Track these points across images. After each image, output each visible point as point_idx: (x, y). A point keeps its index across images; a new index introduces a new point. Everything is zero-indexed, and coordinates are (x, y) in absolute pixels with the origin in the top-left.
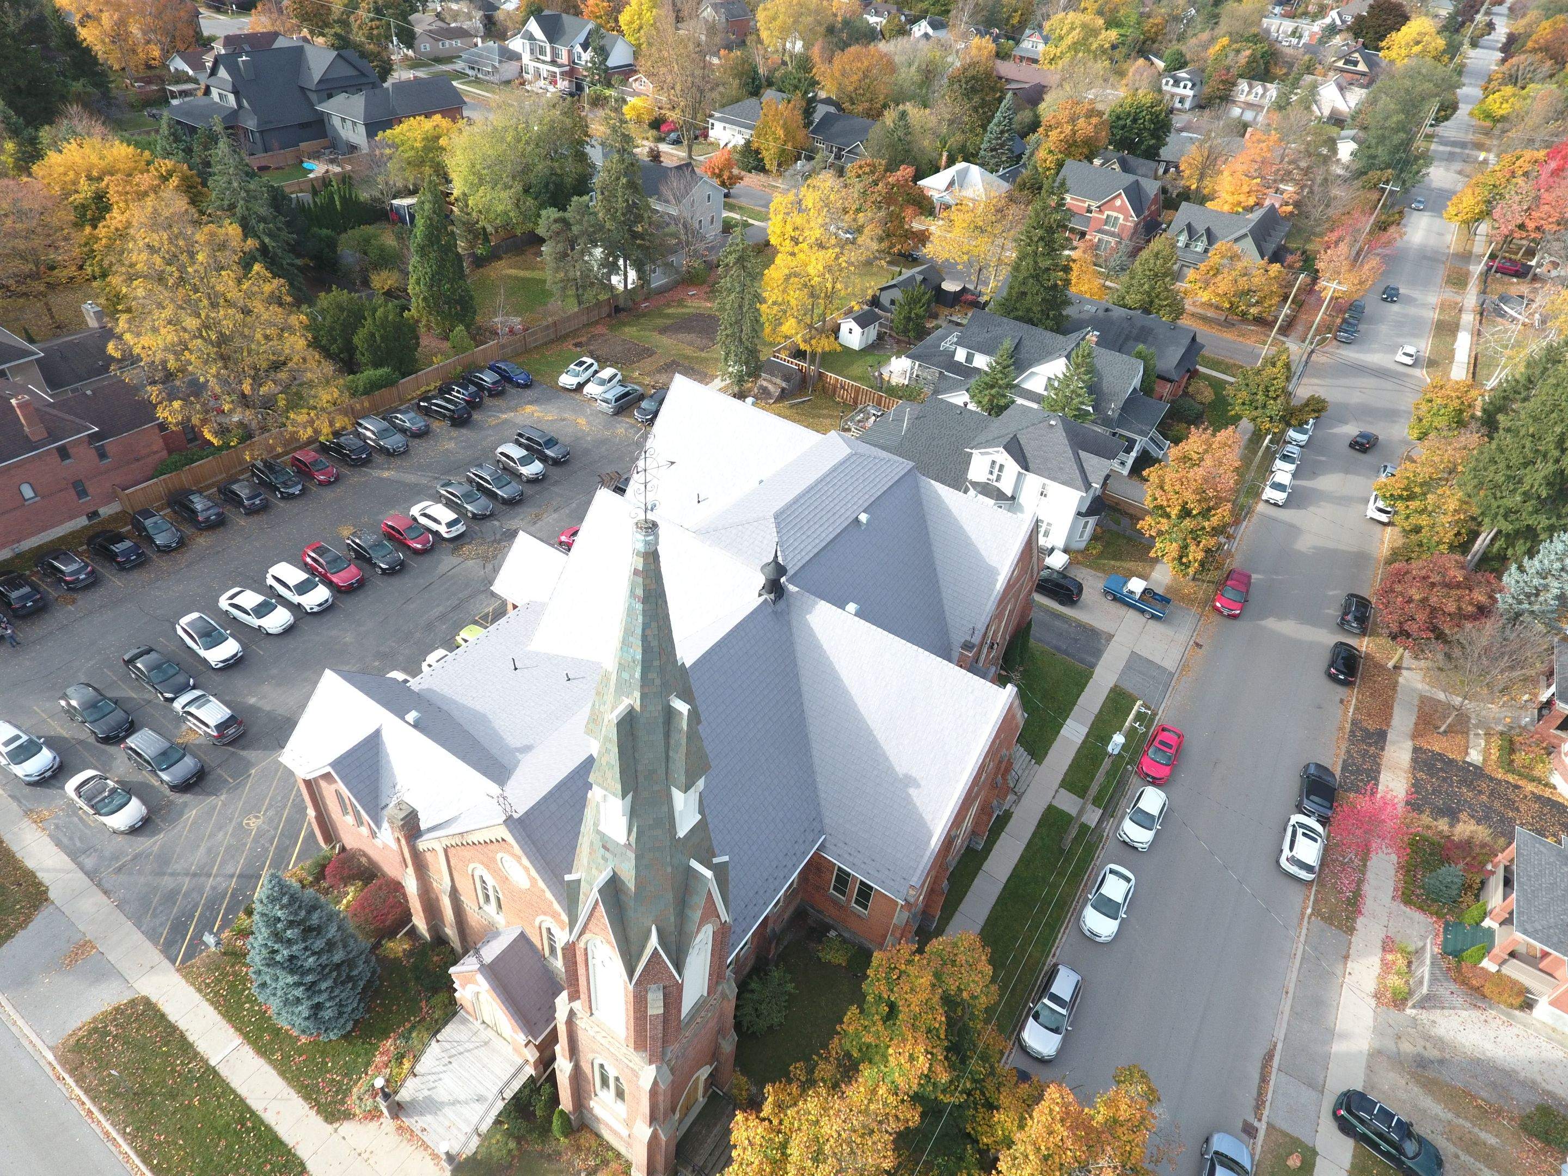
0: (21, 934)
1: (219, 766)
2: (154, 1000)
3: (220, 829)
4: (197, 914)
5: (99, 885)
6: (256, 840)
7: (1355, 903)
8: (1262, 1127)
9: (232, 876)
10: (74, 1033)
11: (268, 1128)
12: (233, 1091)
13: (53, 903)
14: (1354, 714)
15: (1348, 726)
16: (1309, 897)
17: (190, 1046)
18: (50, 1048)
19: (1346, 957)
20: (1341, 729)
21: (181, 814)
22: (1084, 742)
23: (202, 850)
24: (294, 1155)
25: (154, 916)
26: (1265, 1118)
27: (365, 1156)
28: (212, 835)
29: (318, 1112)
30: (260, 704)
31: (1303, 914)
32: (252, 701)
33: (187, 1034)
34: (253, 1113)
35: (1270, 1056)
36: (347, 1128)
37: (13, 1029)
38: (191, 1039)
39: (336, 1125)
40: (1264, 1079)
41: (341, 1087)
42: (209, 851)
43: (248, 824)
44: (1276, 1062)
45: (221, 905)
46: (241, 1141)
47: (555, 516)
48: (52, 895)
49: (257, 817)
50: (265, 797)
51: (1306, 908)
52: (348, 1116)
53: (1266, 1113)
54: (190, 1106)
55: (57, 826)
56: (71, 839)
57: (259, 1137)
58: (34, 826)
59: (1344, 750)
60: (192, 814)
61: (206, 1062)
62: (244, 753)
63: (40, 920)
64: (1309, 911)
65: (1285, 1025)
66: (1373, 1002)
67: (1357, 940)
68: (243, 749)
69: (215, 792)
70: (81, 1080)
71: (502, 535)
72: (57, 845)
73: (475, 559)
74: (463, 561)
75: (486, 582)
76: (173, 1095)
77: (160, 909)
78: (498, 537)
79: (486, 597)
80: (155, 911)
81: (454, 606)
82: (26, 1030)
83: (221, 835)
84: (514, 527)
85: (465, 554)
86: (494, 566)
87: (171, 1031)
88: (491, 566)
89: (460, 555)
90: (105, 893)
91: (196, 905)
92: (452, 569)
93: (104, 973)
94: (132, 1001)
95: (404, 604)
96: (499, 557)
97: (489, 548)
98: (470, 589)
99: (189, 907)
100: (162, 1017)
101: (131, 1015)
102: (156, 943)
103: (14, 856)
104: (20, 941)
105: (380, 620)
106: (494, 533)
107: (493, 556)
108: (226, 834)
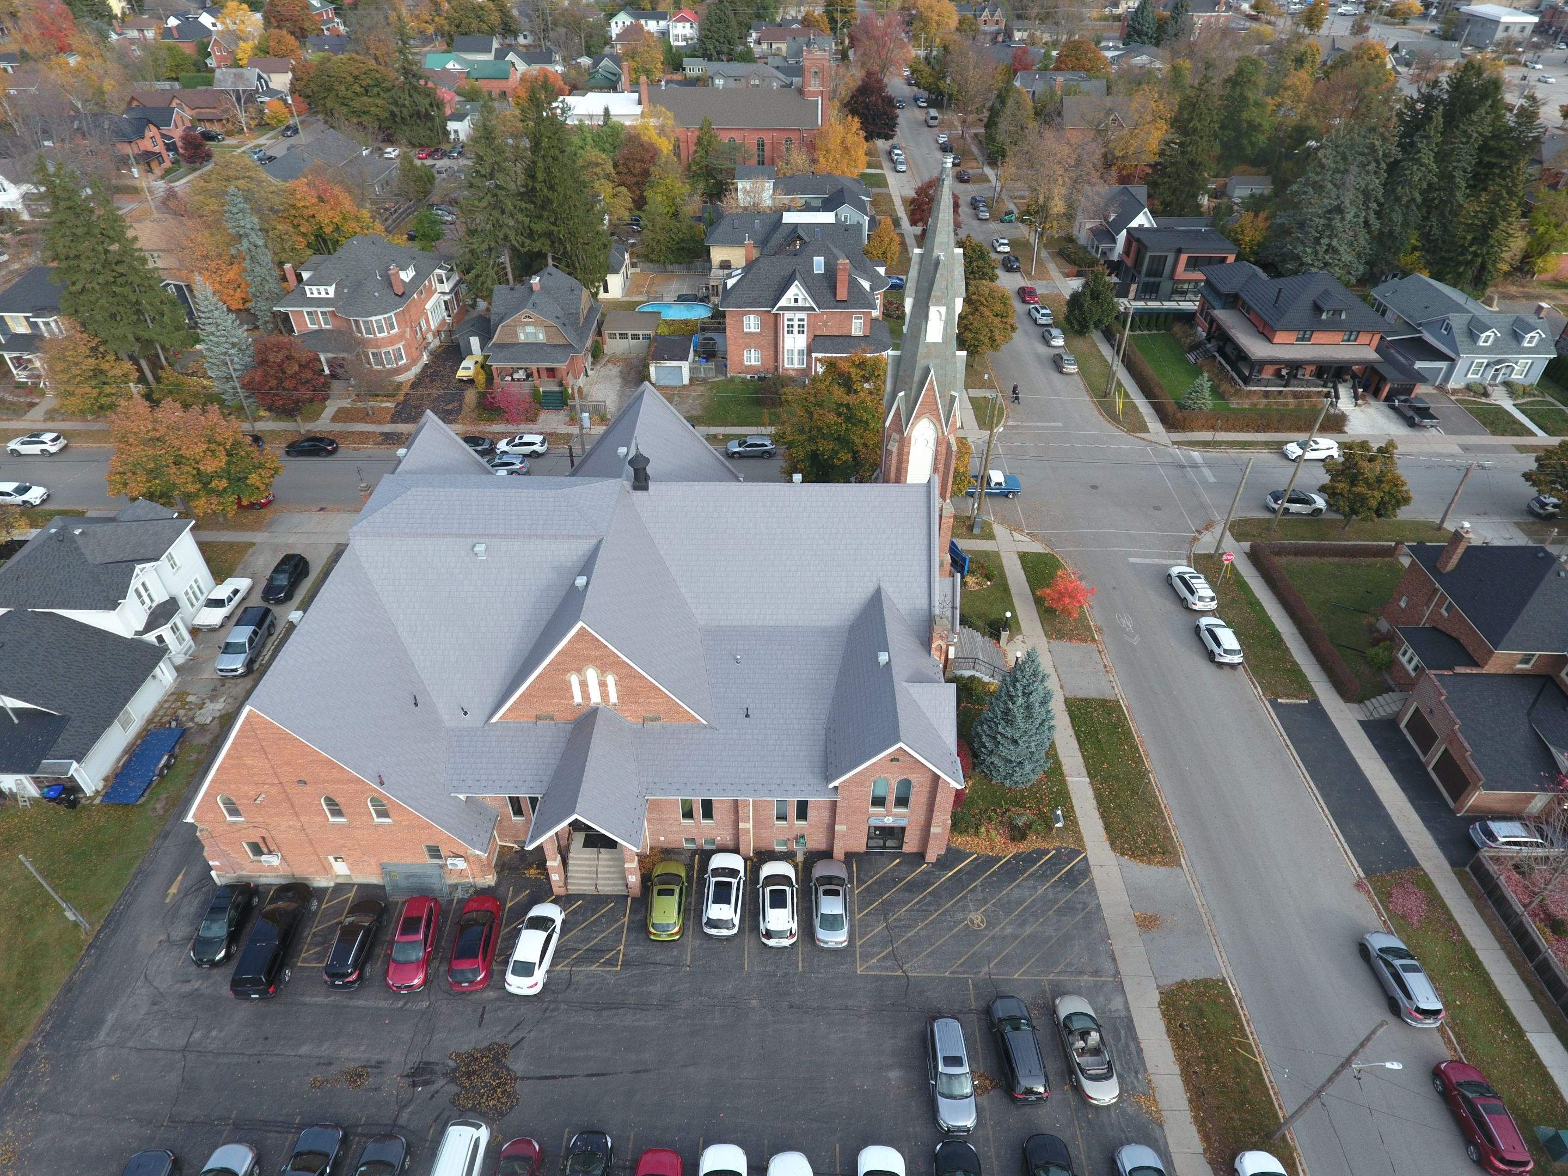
0: (1188, 978)
1: (970, 1011)
3: (1004, 937)
4: (1056, 878)
5: (1117, 972)
6: (985, 901)
10: (1166, 863)
11: (1074, 728)
12: (1083, 756)
13: (1158, 987)
18: (1181, 866)
21: (1027, 982)
23: (1028, 930)
25: (1086, 904)
28: (1014, 937)
33: (1095, 805)
34: (1078, 740)
37: (1204, 902)
38: (1094, 802)
42: (1023, 924)
43: (982, 922)
45: (1037, 871)
46: (1090, 731)
47: (345, 1053)
48: (1156, 997)
49: (972, 922)
50: (953, 936)
54: (1110, 766)
55: (1136, 1073)
56: (1127, 1046)
57: (1080, 727)
60: (1019, 976)
61: (1091, 783)
63: (1171, 979)
64: (567, 447)
70: (1166, 829)
71: (433, 1082)
72: (1142, 1050)
73: (508, 1069)
74: (522, 1079)
75: (547, 1015)
76: (1117, 779)
77: (1079, 906)
78: (441, 1082)
79: (576, 990)
80: (1083, 910)
81: (614, 1012)
82: (1196, 895)
83: (1009, 930)
84: (405, 1082)
85: (502, 1093)
86: (512, 1031)
87: (1104, 814)
88: (513, 1035)
89: (509, 1097)
90: (1114, 960)
91: (1053, 886)
92: (547, 1078)
93: (1134, 891)
94: (1122, 854)
95: (646, 1071)
96: (486, 1044)
97: (474, 1072)
98: (572, 1020)
99: (1059, 889)
100: (1108, 828)
101: (1125, 842)
102: (1092, 880)
103: (1182, 1070)
104: (1191, 971)
105: (691, 1069)
106: (433, 1096)
107: (490, 1051)
108: (1003, 928)
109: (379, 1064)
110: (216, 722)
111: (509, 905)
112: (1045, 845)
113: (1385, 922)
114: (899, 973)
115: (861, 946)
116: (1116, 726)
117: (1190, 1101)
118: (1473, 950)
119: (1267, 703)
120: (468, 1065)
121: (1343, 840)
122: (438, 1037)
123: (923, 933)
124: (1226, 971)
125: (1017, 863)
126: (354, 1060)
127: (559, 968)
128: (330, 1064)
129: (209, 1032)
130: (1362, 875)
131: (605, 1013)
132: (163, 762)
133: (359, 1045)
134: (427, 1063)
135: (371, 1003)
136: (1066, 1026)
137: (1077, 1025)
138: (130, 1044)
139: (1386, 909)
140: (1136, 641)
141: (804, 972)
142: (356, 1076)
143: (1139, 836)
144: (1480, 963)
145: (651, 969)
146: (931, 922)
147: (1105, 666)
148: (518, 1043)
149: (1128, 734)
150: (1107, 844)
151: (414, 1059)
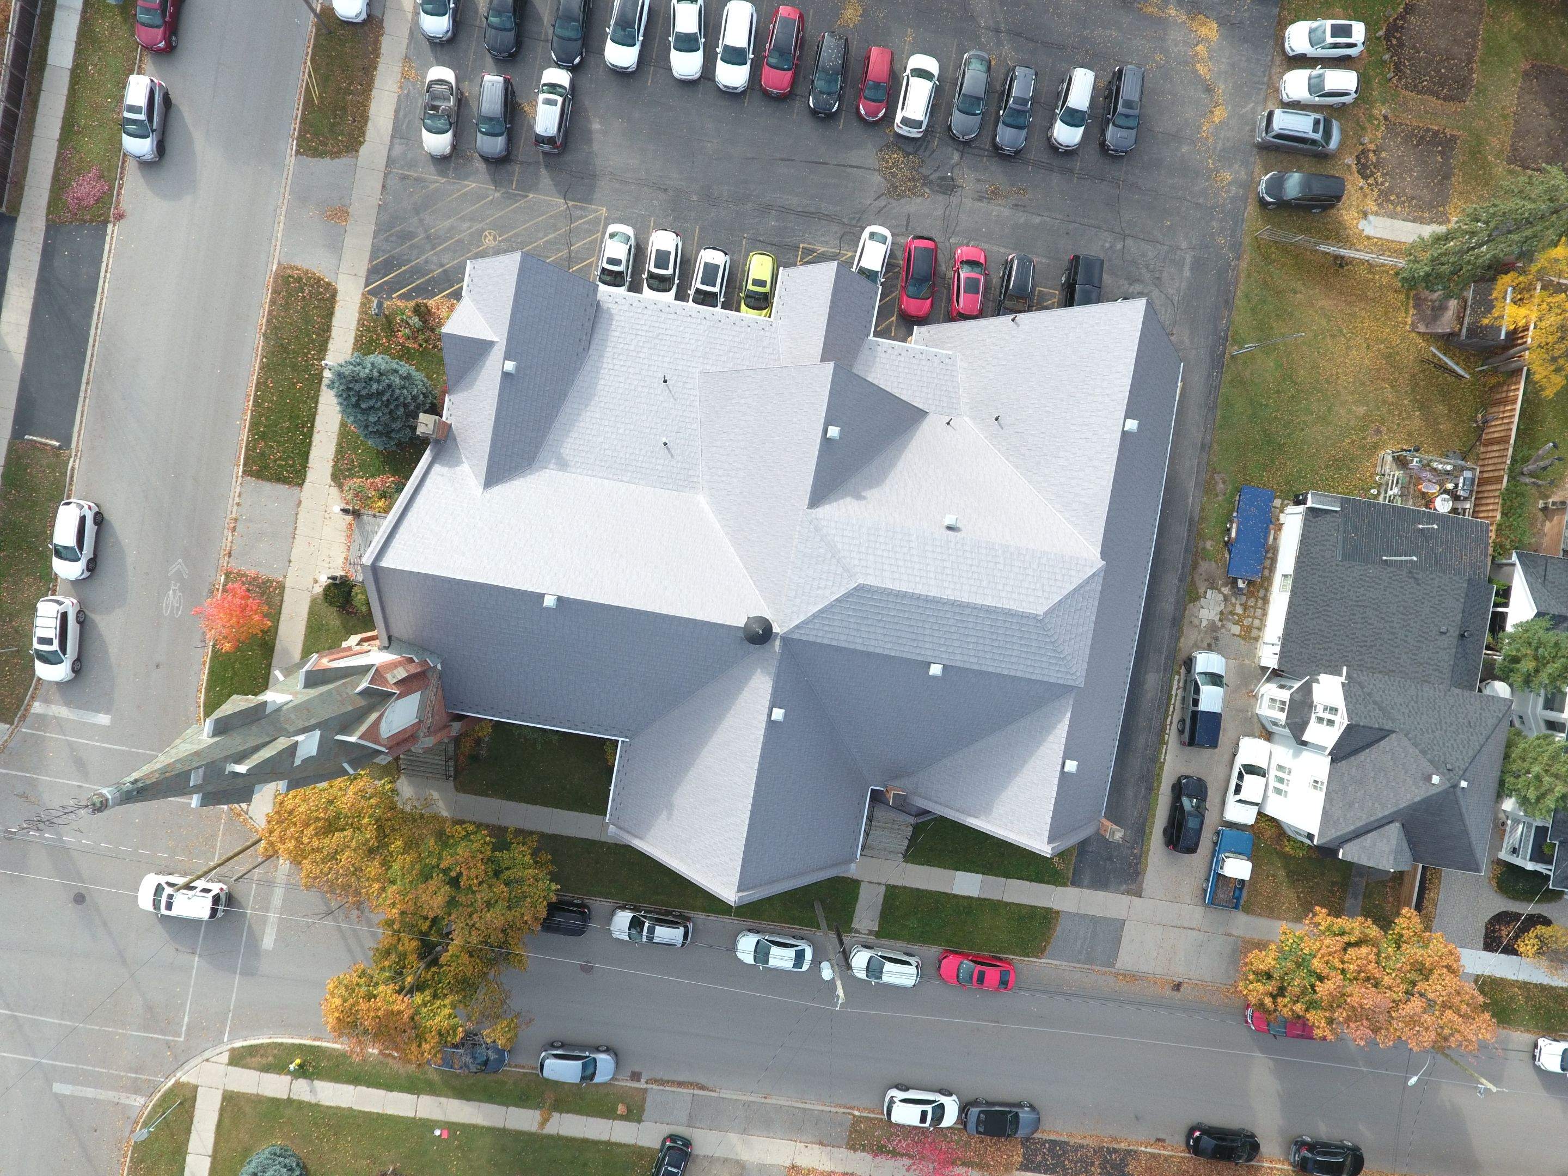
0: (327, 160)
1: (522, 163)
2: (338, 299)
3: (472, 219)
4: (404, 268)
5: (386, 175)
7: (882, 1152)
8: (642, 1085)
9: (442, 265)
10: (292, 268)
11: (311, 442)
12: (317, 403)
13: (357, 157)
14: (1145, 1153)
15: (1123, 1146)
16: (873, 1112)
17: (326, 350)
18: (279, 263)
19: (821, 1144)
20: (1115, 1139)
21: (466, 177)
22: (956, 896)
23: (447, 223)
24: (305, 472)
25: (387, 240)
26: (649, 1086)
27: (327, 516)
28: (463, 219)
29: (334, 466)
30: (597, 138)
31: (853, 1108)
32: (596, 126)
33: (331, 341)
34: (312, 427)
35: (703, 1088)
36: (334, 491)
37: (276, 225)
38: (330, 346)
39: (333, 484)
40: (680, 1084)
41: (352, 469)
42: (452, 228)
43: (486, 236)
44: (697, 1092)
45: (418, 278)
46: (294, 434)
47: (1006, 212)
48: (363, 150)
49: (495, 239)
50: (515, 228)
51: (859, 1110)
52: (340, 486)
53: (654, 1087)
54: (294, 384)
55: (407, 95)
56: (405, 116)
57: (303, 442)
58: (400, 75)
59: (1085, 1142)
60: (471, 185)
62: (543, 172)
63: (344, 161)
64: (857, 1113)
65: (734, 1097)
66: (788, 1164)
67: (843, 1153)
68: (546, 166)
69: (497, 183)
70: (273, 302)
71: (939, 178)
72: (395, 111)
73: (885, 179)
74: (874, 170)
75: (857, 216)
76: (294, 368)
77: (393, 238)
78: (934, 177)
79: (836, 233)
80: (391, 235)
81: (806, 210)
82: (280, 234)
83: (466, 225)
84: (960, 182)
85: (888, 162)
86: (885, 206)
87: (326, 329)
88: (883, 204)
89: (883, 158)
90: (384, 186)
91: (409, 261)
92: (857, 167)
93: (336, 246)
94: (329, 284)
95: (782, 160)
96: (903, 201)
97: (910, 180)
98: (839, 208)
99: (405, 257)
100: (330, 314)
101: (321, 294)
102: (371, 261)
103: (371, 90)
104: (323, 166)
105: (749, 155)
106: (938, 167)
107: (899, 195)
108: (470, 228)
109: (980, 199)
110: (1201, 591)
111: (894, 318)
112: (399, 303)
113: (121, 179)
114: (570, 203)
115: (598, 231)
116: (263, 436)
117: (376, 68)
118: (60, 140)
119: (73, 445)
120: (915, 187)
121: (104, 265)
122: (940, 212)
123: (541, 235)
124: (291, 161)
125: (433, 289)
126: (1000, 205)
127: (850, 254)
128: (1016, 205)
129: (1111, 247)
130: (110, 226)
131: (813, 210)
132: (1234, 531)
133: (998, 216)
134: (945, 193)
135: (995, 248)
136: (451, 124)
137: (441, 123)
138: (1166, 248)
139: (111, 188)
140: (178, 565)
141: (650, 216)
142: (996, 193)
143: (304, 297)
144: (63, 129)
145: (776, 240)
146: (532, 243)
147: (234, 529)
148: (879, 197)
149: (254, 425)
150: (339, 297)
151: (955, 200)
